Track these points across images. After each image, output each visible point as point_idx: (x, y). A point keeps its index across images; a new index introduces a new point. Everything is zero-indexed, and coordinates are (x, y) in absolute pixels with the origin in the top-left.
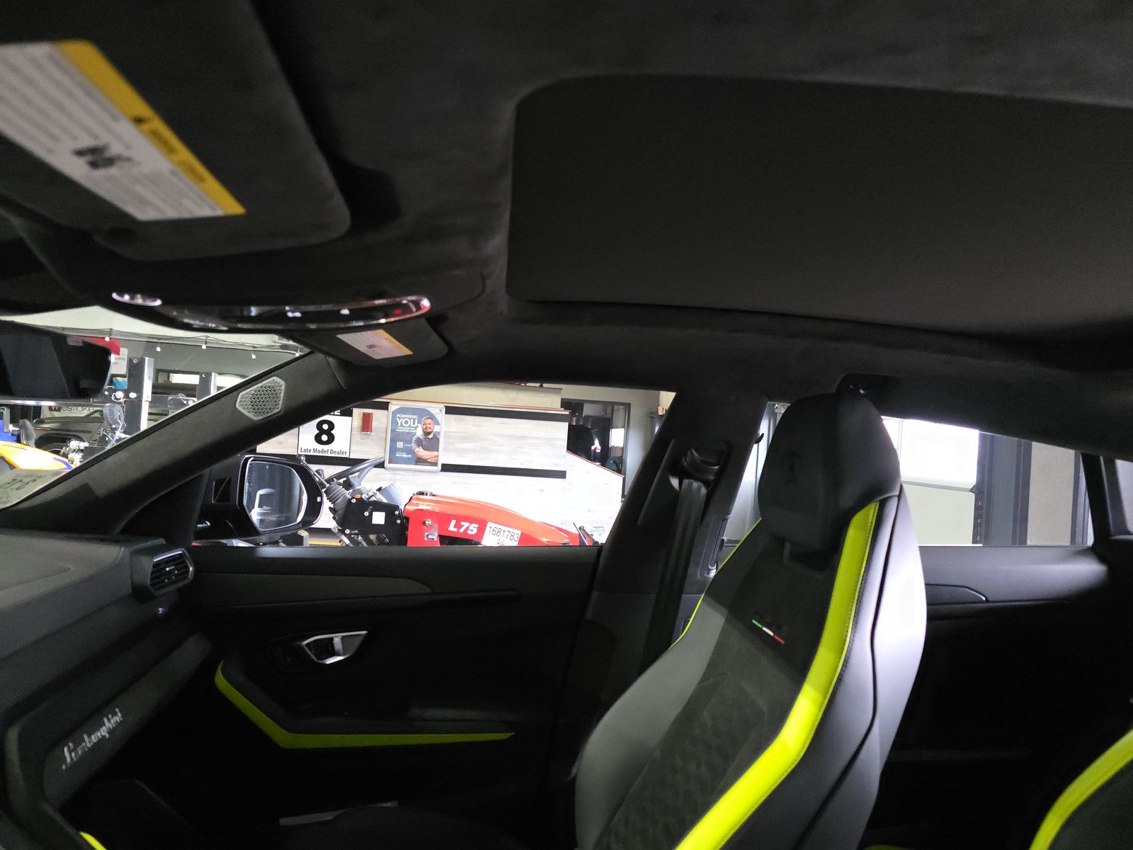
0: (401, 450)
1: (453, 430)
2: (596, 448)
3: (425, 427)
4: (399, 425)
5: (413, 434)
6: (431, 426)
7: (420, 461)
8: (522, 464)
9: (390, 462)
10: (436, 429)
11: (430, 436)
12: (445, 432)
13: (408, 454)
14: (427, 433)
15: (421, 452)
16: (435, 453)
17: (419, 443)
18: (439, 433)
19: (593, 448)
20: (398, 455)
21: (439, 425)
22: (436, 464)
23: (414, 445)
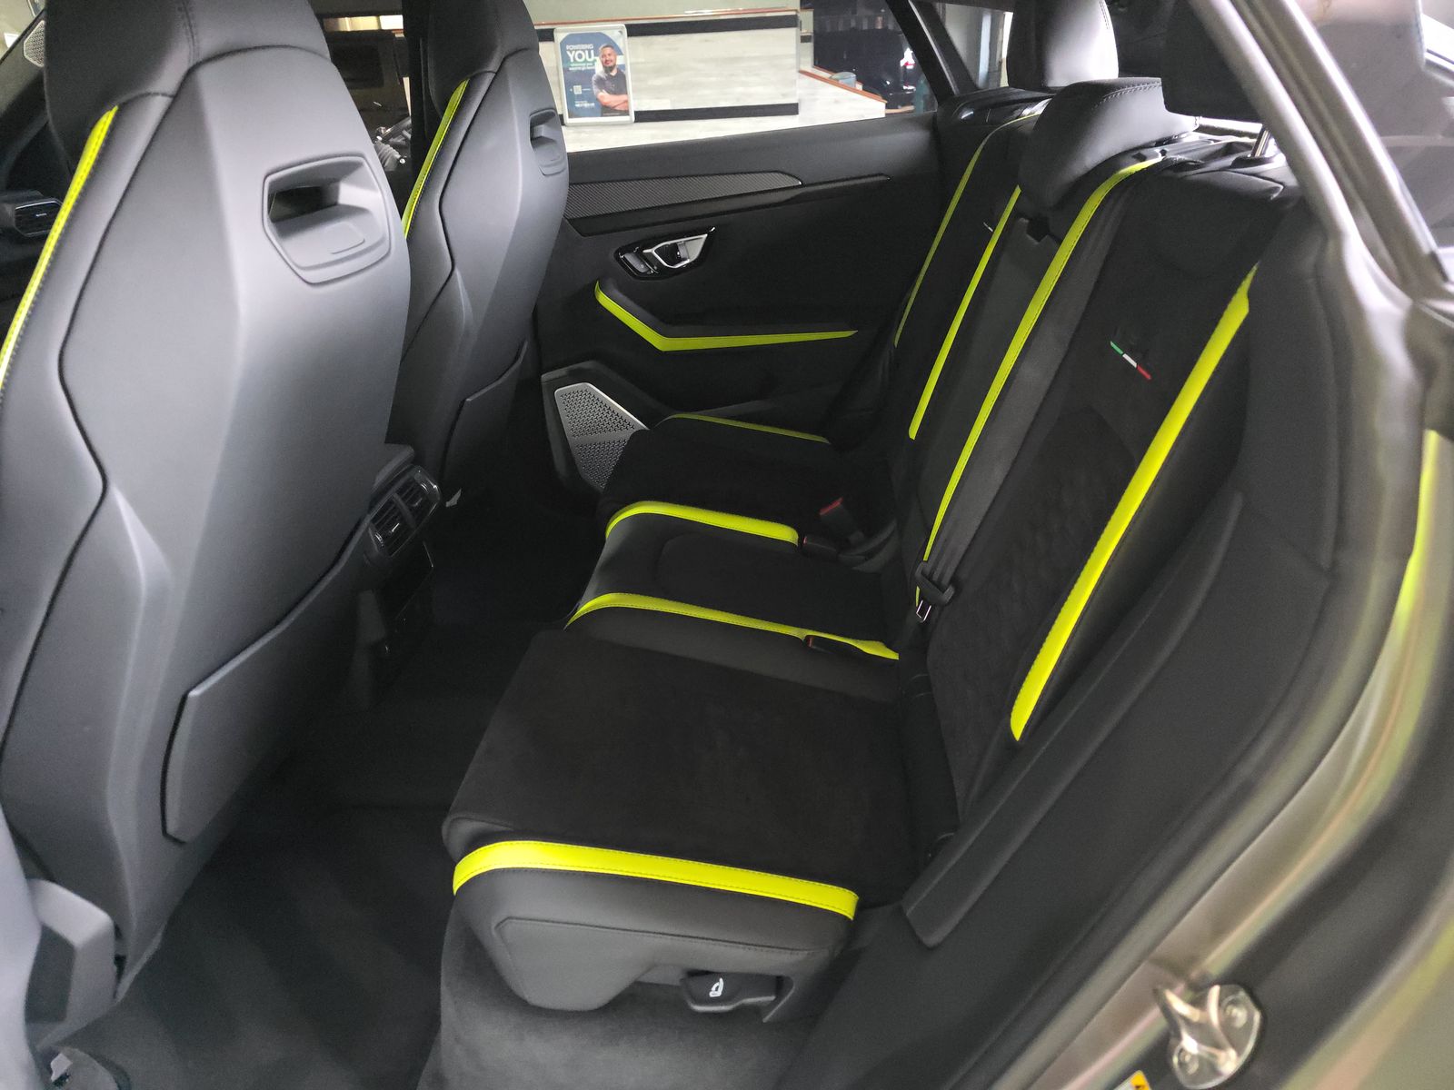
0: (581, 98)
1: (641, 60)
2: (907, 64)
3: (604, 59)
4: (572, 60)
5: (593, 72)
6: (612, 58)
7: (606, 110)
8: (738, 100)
9: (570, 117)
10: (619, 61)
11: (614, 73)
12: (631, 64)
13: (589, 102)
14: (608, 69)
15: (605, 97)
16: (623, 97)
17: (600, 82)
18: (623, 67)
19: (902, 63)
20: (577, 105)
21: (621, 54)
22: (626, 113)
23: (595, 89)
